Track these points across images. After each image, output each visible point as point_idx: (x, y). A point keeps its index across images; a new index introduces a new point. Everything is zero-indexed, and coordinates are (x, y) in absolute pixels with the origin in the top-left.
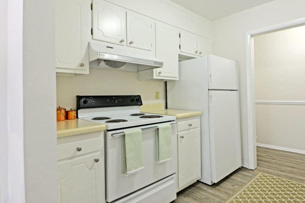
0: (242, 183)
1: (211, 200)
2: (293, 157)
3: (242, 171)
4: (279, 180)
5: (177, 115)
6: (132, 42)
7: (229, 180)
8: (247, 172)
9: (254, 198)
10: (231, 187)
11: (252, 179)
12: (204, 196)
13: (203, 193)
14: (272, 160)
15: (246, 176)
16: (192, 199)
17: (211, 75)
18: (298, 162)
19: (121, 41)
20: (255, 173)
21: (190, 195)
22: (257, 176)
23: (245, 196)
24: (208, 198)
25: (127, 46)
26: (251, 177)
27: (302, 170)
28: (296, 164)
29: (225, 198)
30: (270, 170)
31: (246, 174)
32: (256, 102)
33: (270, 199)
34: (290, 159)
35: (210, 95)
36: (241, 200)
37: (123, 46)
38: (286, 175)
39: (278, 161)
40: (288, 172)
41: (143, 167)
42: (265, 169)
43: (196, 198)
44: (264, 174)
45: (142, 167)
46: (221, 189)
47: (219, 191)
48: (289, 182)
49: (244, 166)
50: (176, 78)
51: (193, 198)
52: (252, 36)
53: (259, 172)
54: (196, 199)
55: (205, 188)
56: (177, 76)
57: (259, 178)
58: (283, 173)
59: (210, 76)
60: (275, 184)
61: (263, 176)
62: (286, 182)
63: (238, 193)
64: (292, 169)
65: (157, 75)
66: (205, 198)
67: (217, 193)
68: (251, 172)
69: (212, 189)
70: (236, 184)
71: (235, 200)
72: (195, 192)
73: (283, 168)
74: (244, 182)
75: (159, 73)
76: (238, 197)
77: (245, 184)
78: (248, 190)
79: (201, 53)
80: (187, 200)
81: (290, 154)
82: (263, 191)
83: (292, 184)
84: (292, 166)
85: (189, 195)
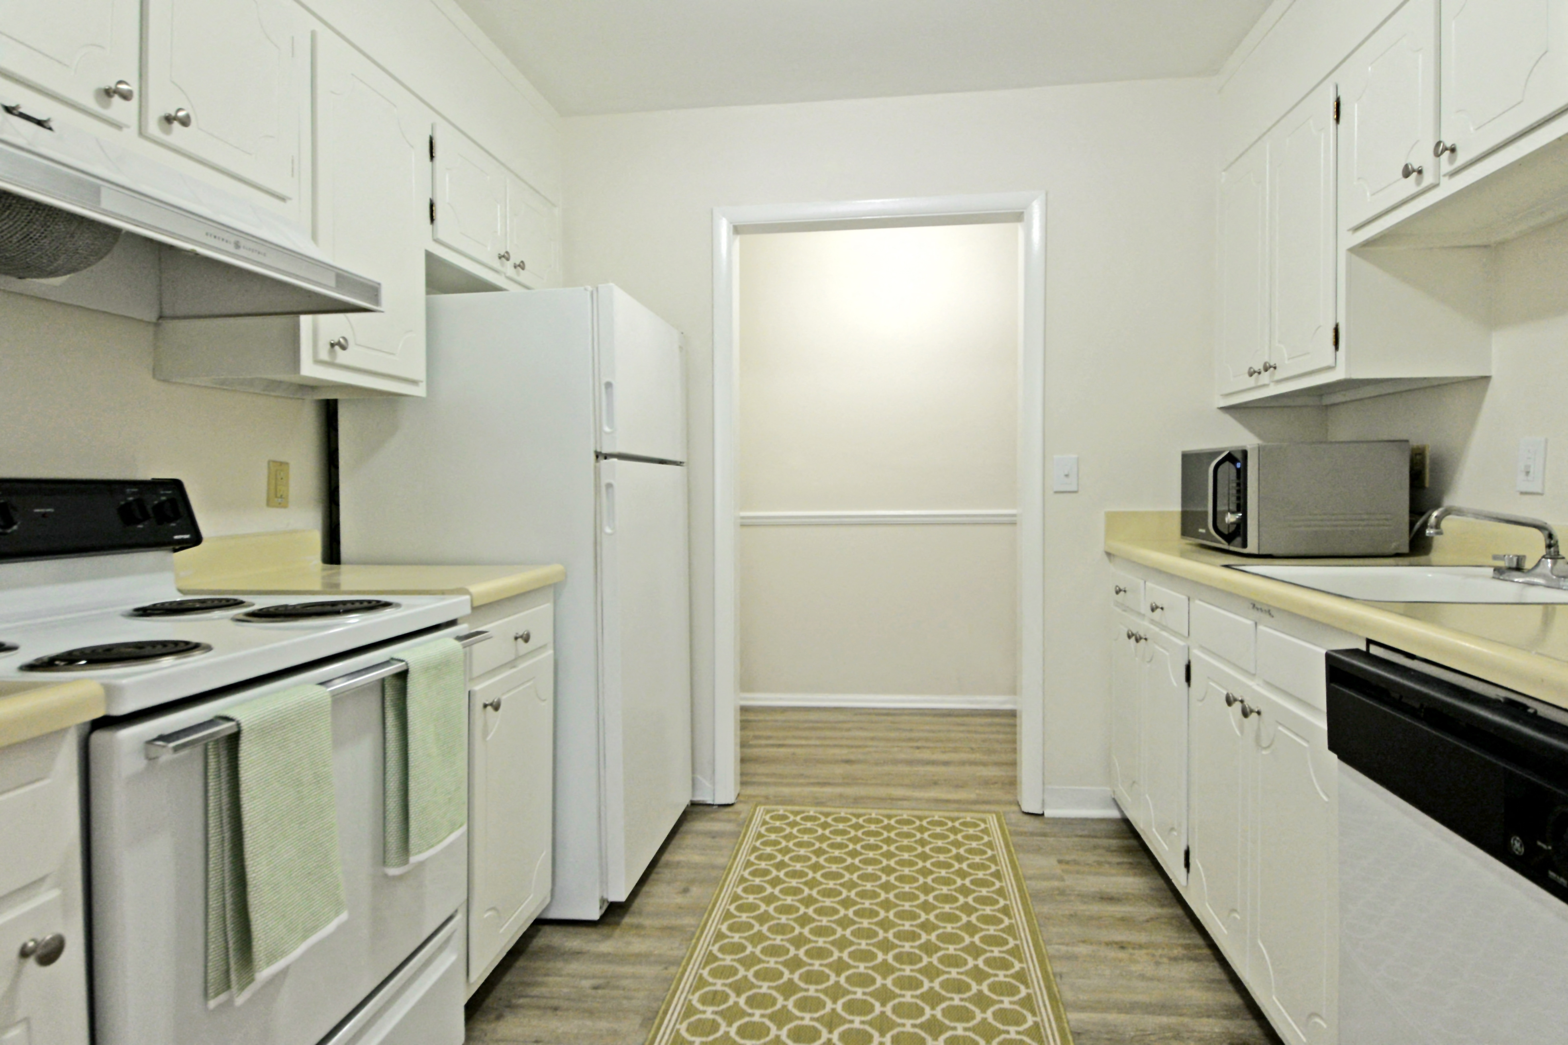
0: (713, 867)
1: (625, 983)
2: (840, 725)
3: (693, 820)
4: (829, 820)
5: (475, 589)
6: (181, 114)
7: (663, 873)
8: (713, 820)
9: (780, 913)
10: (680, 900)
11: (743, 840)
12: (586, 977)
13: (574, 967)
14: (775, 750)
15: (713, 835)
16: (538, 1012)
17: (609, 385)
18: (855, 738)
19: (109, 93)
20: (743, 816)
21: (521, 1001)
22: (755, 826)
23: (744, 917)
24: (608, 983)
25: (142, 133)
26: (736, 835)
27: (877, 764)
28: (852, 747)
29: (676, 953)
30: (786, 791)
31: (716, 826)
32: (743, 518)
33: (829, 896)
34: (828, 733)
35: (605, 480)
36: (740, 937)
37: (118, 126)
38: (841, 796)
39: (798, 751)
40: (841, 781)
41: (344, 916)
42: (771, 791)
43: (555, 1002)
44: (773, 811)
45: (337, 914)
46: (647, 922)
47: (639, 936)
48: (858, 816)
49: (699, 798)
50: (414, 382)
51: (539, 1008)
52: (737, 230)
53: (756, 806)
54: (556, 1009)
55: (573, 941)
56: (419, 372)
57: (763, 830)
58: (828, 790)
59: (603, 388)
60: (820, 836)
61: (772, 818)
62: (849, 820)
63: (717, 914)
64: (849, 768)
65: (324, 355)
66: (596, 988)
67: (638, 945)
68: (724, 814)
69: (608, 937)
70: (693, 881)
71: (717, 946)
72: (540, 979)
73: (823, 771)
74: (721, 861)
75: (332, 345)
76: (724, 928)
77: (724, 868)
78: (745, 890)
79: (521, 266)
80: (519, 1030)
81: (824, 716)
82: (794, 874)
83: (870, 821)
84: (844, 757)
85: (514, 1001)
